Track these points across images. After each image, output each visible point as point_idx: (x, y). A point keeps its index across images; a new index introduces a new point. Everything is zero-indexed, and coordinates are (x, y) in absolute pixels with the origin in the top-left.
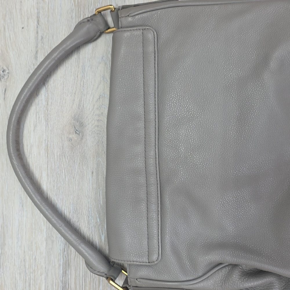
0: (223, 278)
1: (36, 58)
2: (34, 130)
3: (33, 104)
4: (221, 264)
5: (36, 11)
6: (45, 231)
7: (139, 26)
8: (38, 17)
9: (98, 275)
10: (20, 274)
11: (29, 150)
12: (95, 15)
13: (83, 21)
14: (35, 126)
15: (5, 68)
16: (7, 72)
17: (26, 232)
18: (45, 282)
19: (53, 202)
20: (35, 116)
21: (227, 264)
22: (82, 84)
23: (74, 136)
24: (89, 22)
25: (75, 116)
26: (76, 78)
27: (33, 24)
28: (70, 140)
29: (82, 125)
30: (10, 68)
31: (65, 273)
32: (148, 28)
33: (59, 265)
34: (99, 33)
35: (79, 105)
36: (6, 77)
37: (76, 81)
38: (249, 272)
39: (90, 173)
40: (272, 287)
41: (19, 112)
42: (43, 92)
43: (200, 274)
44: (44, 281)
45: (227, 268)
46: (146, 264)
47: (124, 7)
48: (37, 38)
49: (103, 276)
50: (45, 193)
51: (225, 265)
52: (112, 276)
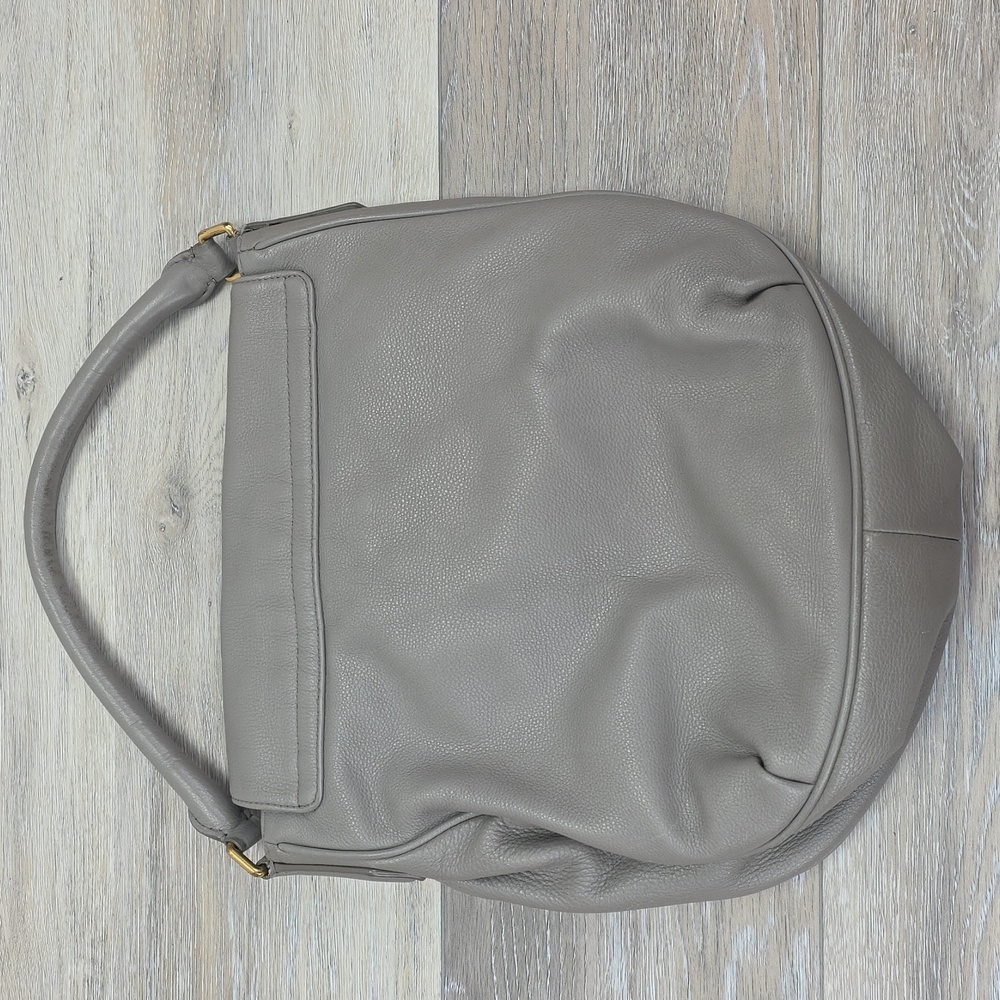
0: (463, 847)
1: (89, 344)
2: (88, 508)
3: (84, 448)
4: (460, 814)
5: (87, 239)
6: (114, 735)
7: (279, 270)
8: (91, 252)
9: (210, 837)
10: (63, 832)
11: (77, 553)
12: (198, 244)
13: (175, 260)
14: (90, 499)
15: (27, 369)
16: (31, 378)
17: (74, 738)
18: (116, 853)
19: (128, 671)
20: (88, 473)
21: (472, 815)
22: (185, 399)
23: (168, 519)
24: (187, 263)
25: (171, 475)
26: (172, 386)
27: (81, 268)
28: (162, 528)
29: (185, 493)
30: (37, 369)
31: (155, 833)
32: (295, 273)
33: (144, 815)
34: (212, 285)
35: (180, 448)
36: (29, 391)
37: (172, 392)
38: (526, 835)
39: (205, 604)
40: (577, 874)
41: (49, 468)
42: (105, 420)
43: (409, 836)
44: (112, 851)
45: (473, 824)
46: (292, 809)
47: (251, 228)
48: (89, 300)
49: (218, 840)
50: (113, 650)
51: (468, 816)
52: (237, 839)
